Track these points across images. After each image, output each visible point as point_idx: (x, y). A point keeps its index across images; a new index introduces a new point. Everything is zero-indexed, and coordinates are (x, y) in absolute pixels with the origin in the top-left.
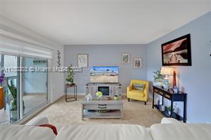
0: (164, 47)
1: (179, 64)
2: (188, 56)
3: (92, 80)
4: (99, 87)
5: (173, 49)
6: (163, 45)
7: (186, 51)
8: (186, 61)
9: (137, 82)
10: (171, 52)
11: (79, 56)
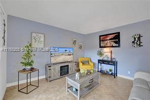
1: (113, 47)
2: (118, 42)
4: (61, 67)
5: (108, 39)
6: (100, 36)
7: (117, 40)
8: (117, 45)
9: (83, 59)
11: (34, 35)
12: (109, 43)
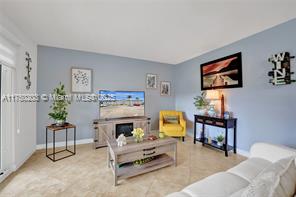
0: (205, 68)
1: (226, 86)
2: (238, 77)
3: (104, 113)
4: (117, 125)
5: (218, 69)
6: (202, 66)
7: (236, 71)
8: (236, 82)
9: (168, 113)
10: (216, 73)
11: (75, 71)
12: (219, 79)
